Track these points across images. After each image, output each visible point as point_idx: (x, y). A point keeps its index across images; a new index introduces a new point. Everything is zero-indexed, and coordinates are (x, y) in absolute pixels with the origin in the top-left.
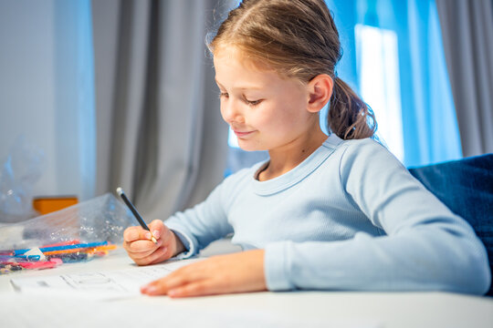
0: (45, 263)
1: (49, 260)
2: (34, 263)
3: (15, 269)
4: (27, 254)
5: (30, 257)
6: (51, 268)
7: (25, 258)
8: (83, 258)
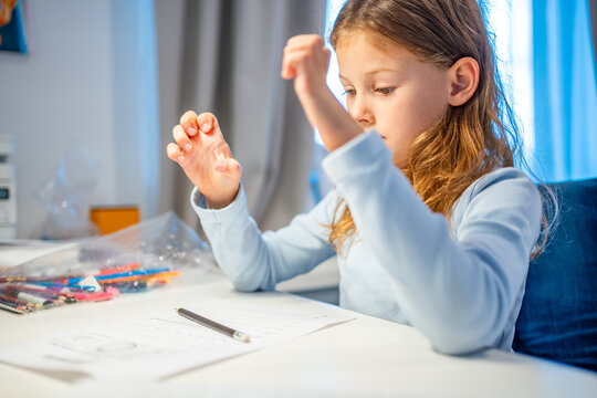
0: (102, 295)
1: (105, 290)
2: (88, 295)
3: (69, 301)
4: (82, 284)
5: (85, 288)
6: (107, 300)
7: (79, 290)
8: (142, 287)
